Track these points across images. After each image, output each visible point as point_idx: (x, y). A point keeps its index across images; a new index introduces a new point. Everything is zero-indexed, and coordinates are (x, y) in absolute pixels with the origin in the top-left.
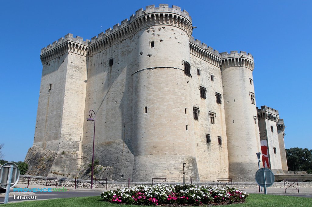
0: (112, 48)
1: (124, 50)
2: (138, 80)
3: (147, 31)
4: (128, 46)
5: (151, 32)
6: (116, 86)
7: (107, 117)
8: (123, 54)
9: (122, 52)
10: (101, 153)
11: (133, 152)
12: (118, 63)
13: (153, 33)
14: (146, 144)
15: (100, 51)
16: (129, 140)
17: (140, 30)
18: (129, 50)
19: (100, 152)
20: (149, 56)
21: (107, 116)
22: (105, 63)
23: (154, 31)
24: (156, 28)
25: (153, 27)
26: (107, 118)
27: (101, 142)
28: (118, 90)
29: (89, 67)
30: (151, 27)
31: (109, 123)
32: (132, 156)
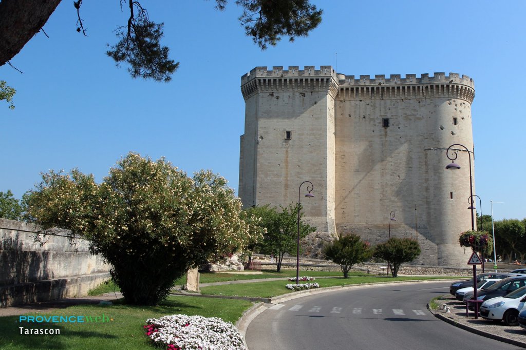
0: (385, 103)
1: (408, 112)
2: (439, 159)
3: (448, 102)
4: (415, 110)
5: (453, 105)
6: (397, 156)
7: (384, 193)
8: (407, 117)
9: (404, 114)
10: (379, 238)
11: (432, 240)
12: (399, 128)
13: (455, 107)
14: (453, 233)
15: (361, 99)
16: (424, 225)
17: (439, 98)
18: (418, 116)
19: (375, 236)
20: (452, 133)
21: (383, 191)
22: (373, 120)
23: (456, 105)
24: (459, 101)
25: (455, 100)
26: (383, 195)
27: (375, 224)
28: (400, 163)
29: (339, 116)
30: (453, 100)
31: (388, 201)
32: (433, 245)
